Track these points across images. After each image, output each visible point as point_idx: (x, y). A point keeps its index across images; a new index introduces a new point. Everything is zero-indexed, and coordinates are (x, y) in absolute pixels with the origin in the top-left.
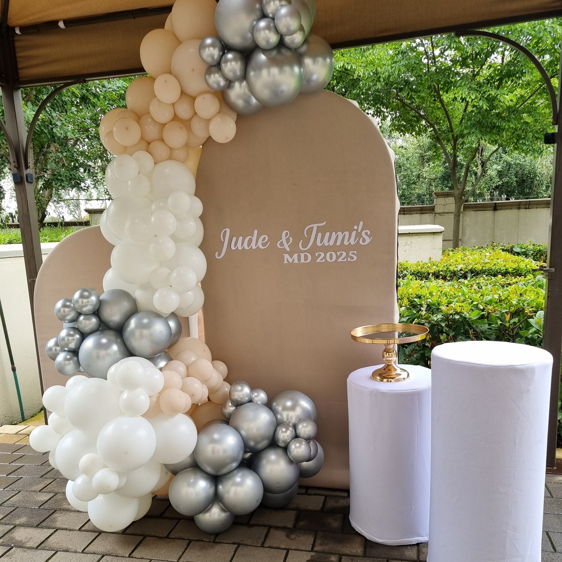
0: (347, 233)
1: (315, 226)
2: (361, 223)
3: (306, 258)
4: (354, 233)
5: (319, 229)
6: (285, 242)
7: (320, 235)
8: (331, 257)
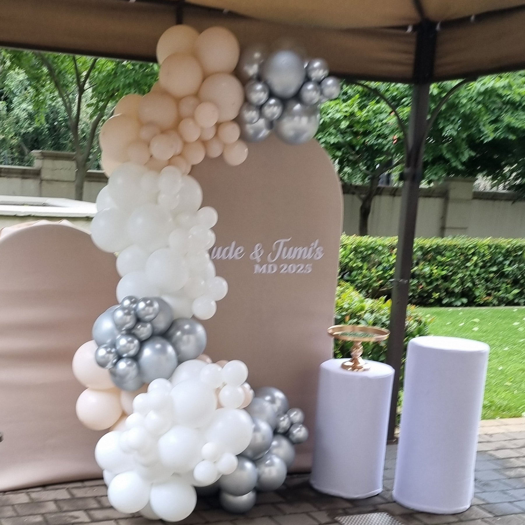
0: (305, 249)
1: (282, 241)
2: (317, 242)
3: (273, 269)
4: (311, 249)
5: (285, 244)
6: (257, 254)
7: (285, 249)
8: (292, 269)
